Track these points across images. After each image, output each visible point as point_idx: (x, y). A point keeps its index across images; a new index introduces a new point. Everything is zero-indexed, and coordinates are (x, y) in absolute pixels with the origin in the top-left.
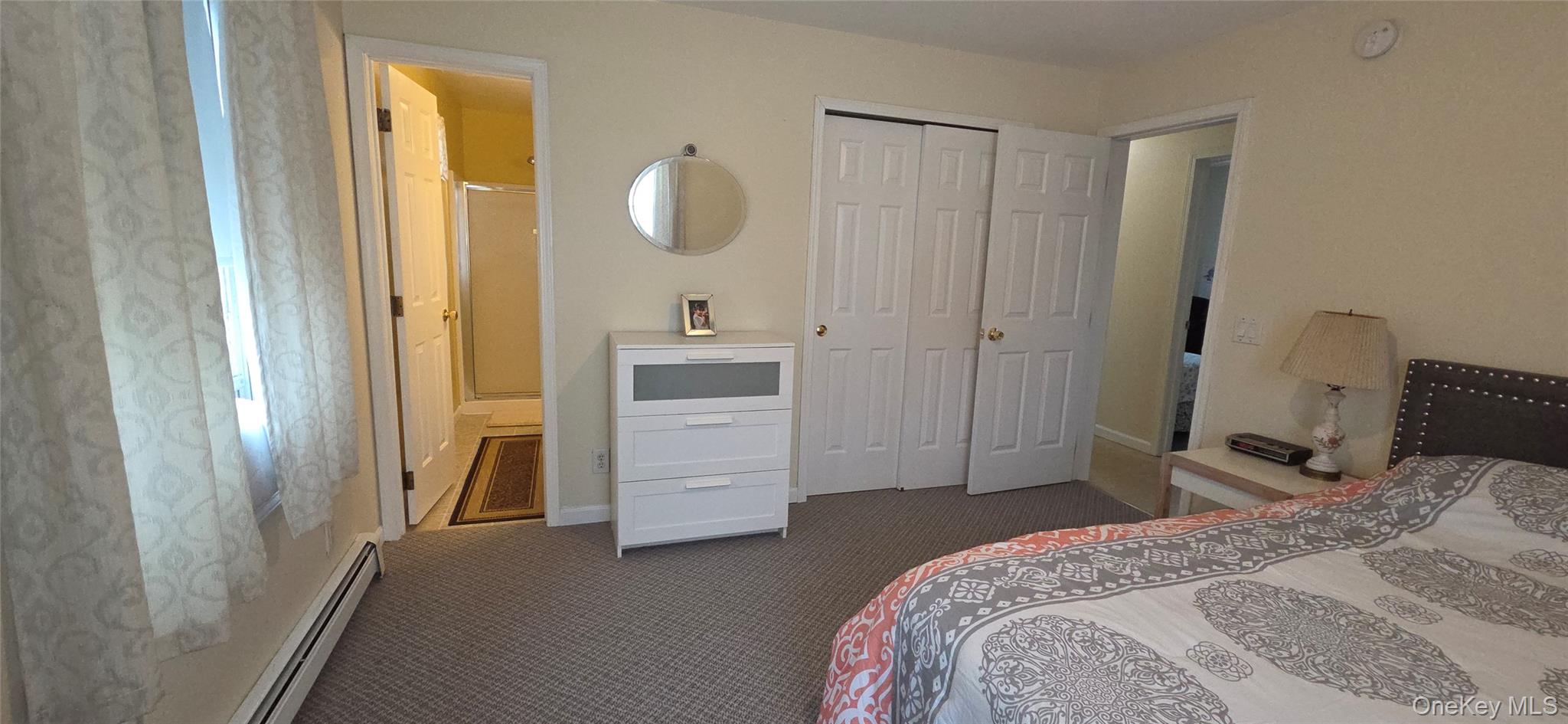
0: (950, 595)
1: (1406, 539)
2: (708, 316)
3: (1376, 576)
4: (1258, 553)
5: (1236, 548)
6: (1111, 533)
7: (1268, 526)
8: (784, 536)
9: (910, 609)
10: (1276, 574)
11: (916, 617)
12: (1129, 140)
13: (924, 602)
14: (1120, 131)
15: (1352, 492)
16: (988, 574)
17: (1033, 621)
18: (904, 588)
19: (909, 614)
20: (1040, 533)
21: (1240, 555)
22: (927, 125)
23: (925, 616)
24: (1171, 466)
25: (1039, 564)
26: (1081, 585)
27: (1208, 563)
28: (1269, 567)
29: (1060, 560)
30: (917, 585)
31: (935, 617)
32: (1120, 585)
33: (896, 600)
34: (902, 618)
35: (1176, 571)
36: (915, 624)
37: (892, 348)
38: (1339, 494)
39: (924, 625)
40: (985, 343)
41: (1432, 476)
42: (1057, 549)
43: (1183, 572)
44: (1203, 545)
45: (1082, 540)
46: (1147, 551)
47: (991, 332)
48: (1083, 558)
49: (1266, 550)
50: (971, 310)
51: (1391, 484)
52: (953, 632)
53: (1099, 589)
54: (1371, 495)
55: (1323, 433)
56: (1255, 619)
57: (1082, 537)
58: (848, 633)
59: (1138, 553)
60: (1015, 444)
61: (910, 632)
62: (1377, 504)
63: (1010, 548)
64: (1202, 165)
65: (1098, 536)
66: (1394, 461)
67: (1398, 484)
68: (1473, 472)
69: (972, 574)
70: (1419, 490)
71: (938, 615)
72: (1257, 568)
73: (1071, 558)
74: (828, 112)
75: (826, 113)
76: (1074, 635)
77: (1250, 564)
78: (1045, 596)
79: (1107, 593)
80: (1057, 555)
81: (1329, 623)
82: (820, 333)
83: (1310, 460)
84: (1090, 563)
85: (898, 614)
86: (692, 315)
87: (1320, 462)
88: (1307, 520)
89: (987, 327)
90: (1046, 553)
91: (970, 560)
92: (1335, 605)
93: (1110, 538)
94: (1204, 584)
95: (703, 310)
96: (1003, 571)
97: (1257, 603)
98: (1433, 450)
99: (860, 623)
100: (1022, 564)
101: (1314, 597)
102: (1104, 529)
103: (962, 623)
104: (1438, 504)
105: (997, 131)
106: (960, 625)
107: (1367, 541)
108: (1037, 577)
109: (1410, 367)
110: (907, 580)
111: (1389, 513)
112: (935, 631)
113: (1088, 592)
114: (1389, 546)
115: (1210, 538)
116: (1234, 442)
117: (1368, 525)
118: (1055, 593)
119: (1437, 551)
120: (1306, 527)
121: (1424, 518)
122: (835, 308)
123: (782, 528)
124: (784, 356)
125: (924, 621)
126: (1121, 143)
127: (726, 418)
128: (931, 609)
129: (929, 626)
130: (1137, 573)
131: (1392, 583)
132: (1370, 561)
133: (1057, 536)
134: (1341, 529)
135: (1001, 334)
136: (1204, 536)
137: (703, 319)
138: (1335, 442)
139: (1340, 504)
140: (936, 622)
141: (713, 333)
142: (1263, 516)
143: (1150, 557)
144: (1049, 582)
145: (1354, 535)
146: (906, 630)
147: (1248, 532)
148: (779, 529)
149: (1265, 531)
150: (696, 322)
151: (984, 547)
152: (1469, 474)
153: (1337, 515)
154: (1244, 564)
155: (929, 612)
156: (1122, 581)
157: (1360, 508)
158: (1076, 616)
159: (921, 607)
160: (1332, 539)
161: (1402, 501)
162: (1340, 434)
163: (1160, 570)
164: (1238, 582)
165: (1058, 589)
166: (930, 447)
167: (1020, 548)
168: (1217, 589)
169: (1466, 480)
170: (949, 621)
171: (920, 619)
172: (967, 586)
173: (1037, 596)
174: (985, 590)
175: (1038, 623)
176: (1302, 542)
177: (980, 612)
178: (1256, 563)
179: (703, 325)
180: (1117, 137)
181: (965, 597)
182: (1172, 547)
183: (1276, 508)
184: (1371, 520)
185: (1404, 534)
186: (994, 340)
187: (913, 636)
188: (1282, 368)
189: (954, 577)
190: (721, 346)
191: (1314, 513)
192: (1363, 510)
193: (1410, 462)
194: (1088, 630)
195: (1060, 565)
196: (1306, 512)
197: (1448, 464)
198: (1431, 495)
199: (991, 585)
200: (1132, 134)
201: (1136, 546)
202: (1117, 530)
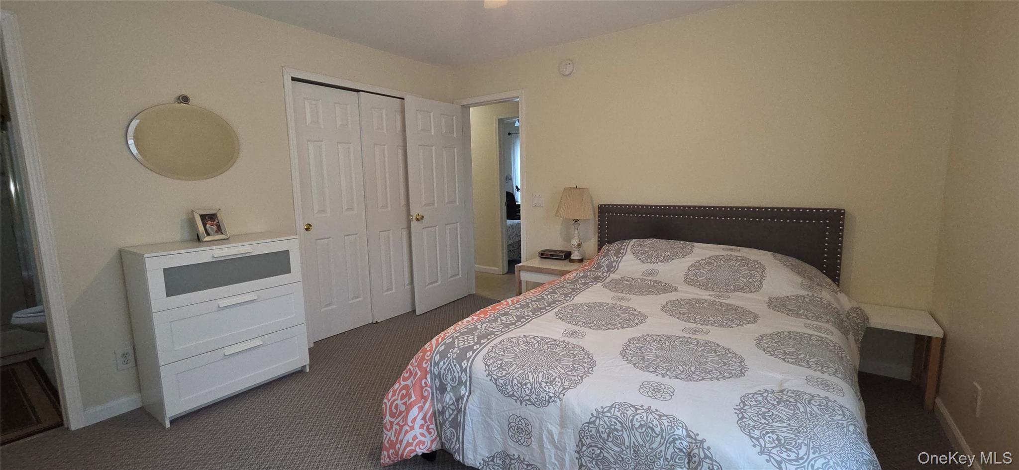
0: (456, 346)
1: (612, 276)
2: (219, 225)
3: (608, 291)
4: (570, 293)
5: (561, 294)
6: (512, 301)
7: (568, 283)
8: (308, 370)
9: (436, 361)
10: (579, 299)
11: (441, 363)
12: (469, 107)
13: (443, 355)
14: (465, 103)
15: (590, 264)
16: (470, 332)
17: (500, 343)
18: (428, 353)
19: (437, 364)
20: (482, 310)
21: (563, 296)
22: (361, 92)
23: (447, 361)
24: (520, 271)
25: (489, 321)
26: (512, 324)
27: (554, 302)
28: (575, 297)
29: (498, 317)
30: (436, 348)
31: (453, 359)
32: (527, 319)
33: (425, 361)
34: (432, 368)
35: (544, 308)
36: (442, 367)
37: (356, 234)
38: (586, 266)
39: (448, 365)
40: (414, 223)
41: (614, 251)
42: (494, 313)
43: (547, 308)
44: (549, 296)
45: (502, 307)
46: (530, 304)
47: (416, 216)
48: (506, 314)
49: (572, 292)
50: (401, 206)
51: (602, 257)
52: (465, 362)
53: (520, 323)
54: (597, 263)
55: (575, 242)
56: (579, 317)
57: (502, 306)
58: (393, 395)
59: (527, 305)
60: (438, 280)
61: (439, 373)
62: (600, 266)
63: (473, 319)
64: (501, 122)
65: (508, 304)
66: (599, 249)
67: (604, 257)
68: (625, 246)
69: (462, 334)
70: (611, 257)
71: (454, 357)
72: (571, 299)
73: (503, 315)
74: (293, 79)
75: (292, 80)
76: (519, 343)
77: (568, 298)
78: (500, 332)
79: (524, 323)
80: (496, 316)
81: (601, 310)
82: (307, 229)
83: (572, 256)
84: (511, 315)
85: (429, 367)
86: (205, 225)
87: (575, 256)
88: (580, 278)
89: (414, 213)
90: (490, 316)
91: (457, 329)
92: (601, 304)
93: (513, 303)
94: (556, 310)
95: (214, 221)
96: (476, 328)
97: (577, 310)
98: (611, 242)
99: (401, 386)
100: (483, 323)
101: (593, 304)
102: (509, 300)
103: (468, 356)
104: (618, 260)
105: (404, 99)
106: (468, 357)
107: (601, 280)
108: (492, 326)
109: (599, 208)
110: (428, 348)
111: (604, 268)
112: (455, 365)
113: (516, 326)
114: (608, 280)
115: (550, 293)
116: (542, 254)
117: (599, 274)
118: (503, 330)
119: (622, 277)
120: (581, 281)
121: (614, 267)
122: (316, 211)
123: (305, 366)
124: (292, 245)
125: (447, 363)
126: (466, 108)
127: (253, 296)
128: (449, 356)
129: (451, 365)
130: (530, 313)
131: (614, 291)
132: (604, 286)
133: (491, 309)
134: (592, 278)
135: (423, 217)
136: (548, 293)
137: (215, 228)
138: (579, 245)
139: (588, 269)
140: (455, 361)
141: (227, 237)
142: (565, 280)
143: (532, 306)
144: (498, 327)
145: (596, 279)
146: (437, 373)
147: (562, 287)
148: (302, 367)
149: (568, 285)
150: (209, 230)
151: (460, 323)
152: (624, 247)
153: (589, 273)
154: (566, 299)
155: (448, 358)
156: (527, 318)
157: (594, 269)
158: (517, 335)
159: (442, 358)
160: (591, 282)
161: (607, 262)
162: (581, 241)
163: (538, 310)
164: (568, 306)
165: (503, 328)
166: (389, 292)
167: (477, 317)
168: (562, 310)
169: (624, 249)
170: (461, 357)
171: (444, 363)
172: (463, 339)
173: (496, 333)
174: (471, 339)
175: (502, 343)
176: (581, 286)
177: (475, 348)
178: (570, 297)
179: (216, 232)
180: (463, 105)
181: (464, 344)
182: (538, 300)
183: (568, 276)
184: (600, 272)
185: (611, 274)
186: (419, 220)
187: (442, 374)
188: (556, 216)
189: (454, 338)
190: (234, 245)
191: (581, 275)
192: (596, 269)
193: (605, 247)
194: (524, 339)
195: (499, 319)
196: (578, 275)
197: (617, 245)
198: (615, 257)
199: (474, 335)
200: (472, 104)
201: (525, 303)
202: (514, 300)
